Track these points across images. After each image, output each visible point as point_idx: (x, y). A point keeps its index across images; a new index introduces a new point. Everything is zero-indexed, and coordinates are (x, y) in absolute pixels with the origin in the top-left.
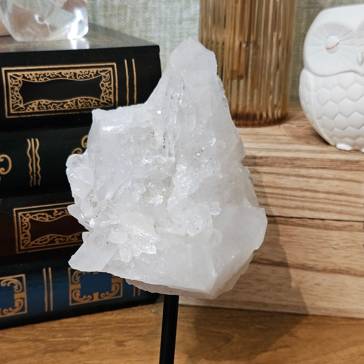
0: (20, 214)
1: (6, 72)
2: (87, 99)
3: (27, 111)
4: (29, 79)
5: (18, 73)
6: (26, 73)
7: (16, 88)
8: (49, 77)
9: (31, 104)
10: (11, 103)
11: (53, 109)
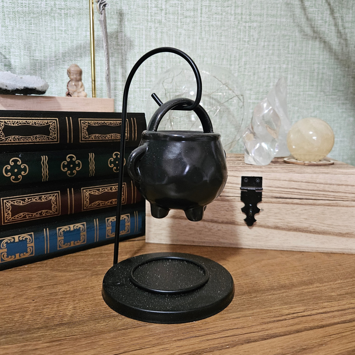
0: (84, 191)
1: (80, 120)
2: (116, 135)
3: (89, 139)
4: (91, 124)
5: (86, 121)
6: (89, 121)
7: (85, 128)
8: (100, 124)
9: (91, 136)
10: (82, 135)
11: (101, 139)
